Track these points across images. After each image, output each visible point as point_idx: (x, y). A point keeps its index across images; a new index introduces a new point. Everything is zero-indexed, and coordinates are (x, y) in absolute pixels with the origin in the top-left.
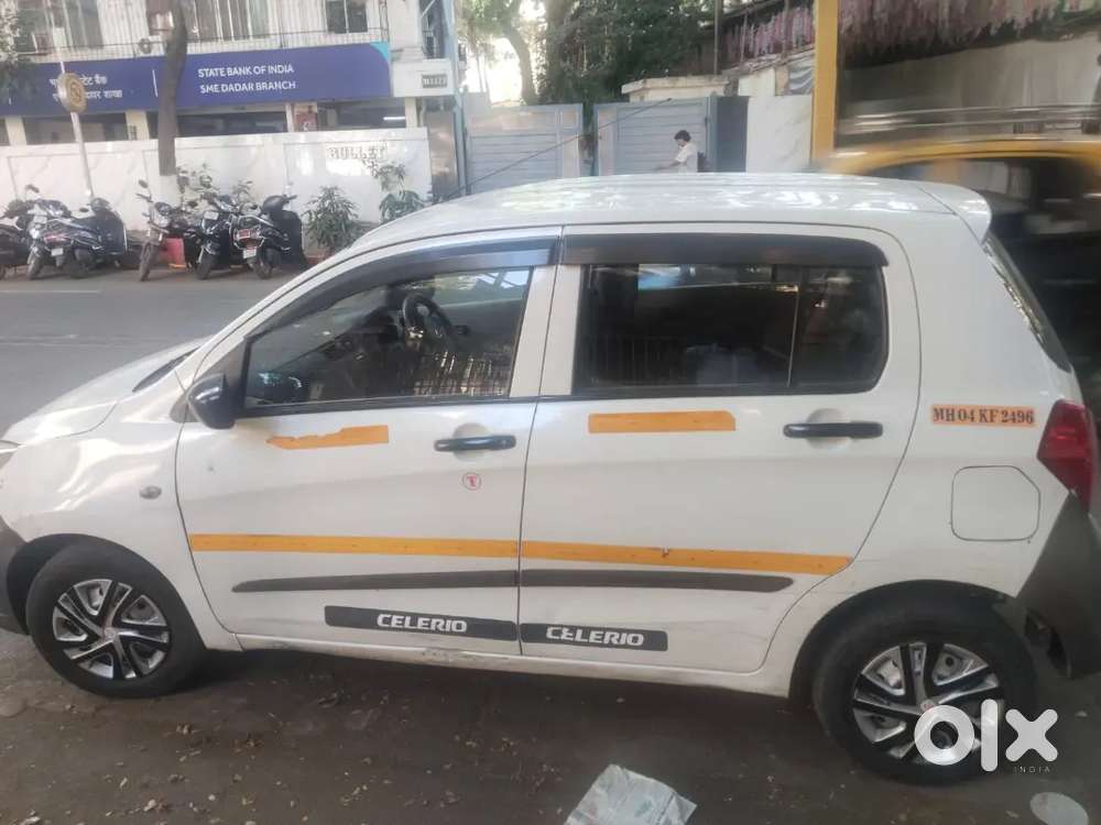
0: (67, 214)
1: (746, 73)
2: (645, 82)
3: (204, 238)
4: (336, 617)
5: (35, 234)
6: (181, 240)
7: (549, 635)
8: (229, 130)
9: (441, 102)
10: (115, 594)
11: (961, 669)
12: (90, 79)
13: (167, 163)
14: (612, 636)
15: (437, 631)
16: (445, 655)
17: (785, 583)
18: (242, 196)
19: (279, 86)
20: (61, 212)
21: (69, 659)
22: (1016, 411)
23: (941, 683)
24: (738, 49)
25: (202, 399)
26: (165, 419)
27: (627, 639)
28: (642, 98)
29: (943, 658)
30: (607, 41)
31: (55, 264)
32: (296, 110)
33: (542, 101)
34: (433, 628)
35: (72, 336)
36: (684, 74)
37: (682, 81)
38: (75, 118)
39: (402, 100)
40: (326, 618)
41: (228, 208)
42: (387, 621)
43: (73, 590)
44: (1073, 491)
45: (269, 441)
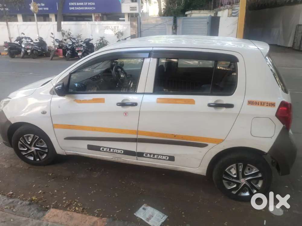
0: (32, 41)
1: (220, 10)
2: (192, 11)
3: (68, 49)
4: (90, 147)
5: (23, 46)
6: (62, 50)
7: (144, 155)
8: (77, 20)
9: (135, 15)
10: (34, 138)
11: (252, 171)
12: (40, 4)
13: (59, 28)
14: (160, 157)
15: (116, 153)
16: (117, 159)
17: (206, 145)
18: (79, 38)
19: (91, 8)
20: (30, 40)
21: (22, 154)
22: (271, 103)
23: (246, 175)
24: (219, 3)
25: (57, 88)
26: (48, 94)
27: (164, 157)
28: (191, 16)
29: (248, 168)
31: (28, 54)
32: (95, 15)
33: (164, 16)
34: (115, 152)
35: (31, 74)
37: (202, 11)
38: (35, 15)
39: (124, 14)
40: (88, 148)
41: (75, 41)
42: (103, 149)
43: (24, 137)
44: (284, 125)
45: (74, 101)
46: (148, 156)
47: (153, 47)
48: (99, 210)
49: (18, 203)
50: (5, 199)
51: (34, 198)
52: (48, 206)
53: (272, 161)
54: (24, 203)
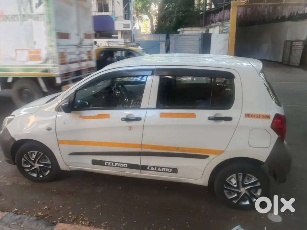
1: (211, 27)
2: (184, 29)
4: (95, 162)
7: (148, 168)
9: (128, 32)
10: (38, 155)
11: (251, 181)
14: (164, 169)
15: (120, 167)
16: (122, 173)
17: (207, 157)
21: (25, 171)
22: (266, 115)
23: (246, 184)
24: (210, 20)
25: (63, 105)
26: (53, 110)
27: (168, 170)
28: (183, 33)
29: (247, 177)
30: (174, 17)
33: (156, 33)
34: (119, 166)
36: (195, 27)
37: (194, 29)
39: (117, 31)
40: (92, 163)
42: (107, 164)
43: (28, 154)
44: (279, 136)
45: (80, 117)
46: (152, 169)
47: (155, 66)
48: (105, 223)
49: (25, 219)
50: (12, 215)
51: (40, 214)
52: (55, 222)
53: (269, 170)
54: (32, 218)
